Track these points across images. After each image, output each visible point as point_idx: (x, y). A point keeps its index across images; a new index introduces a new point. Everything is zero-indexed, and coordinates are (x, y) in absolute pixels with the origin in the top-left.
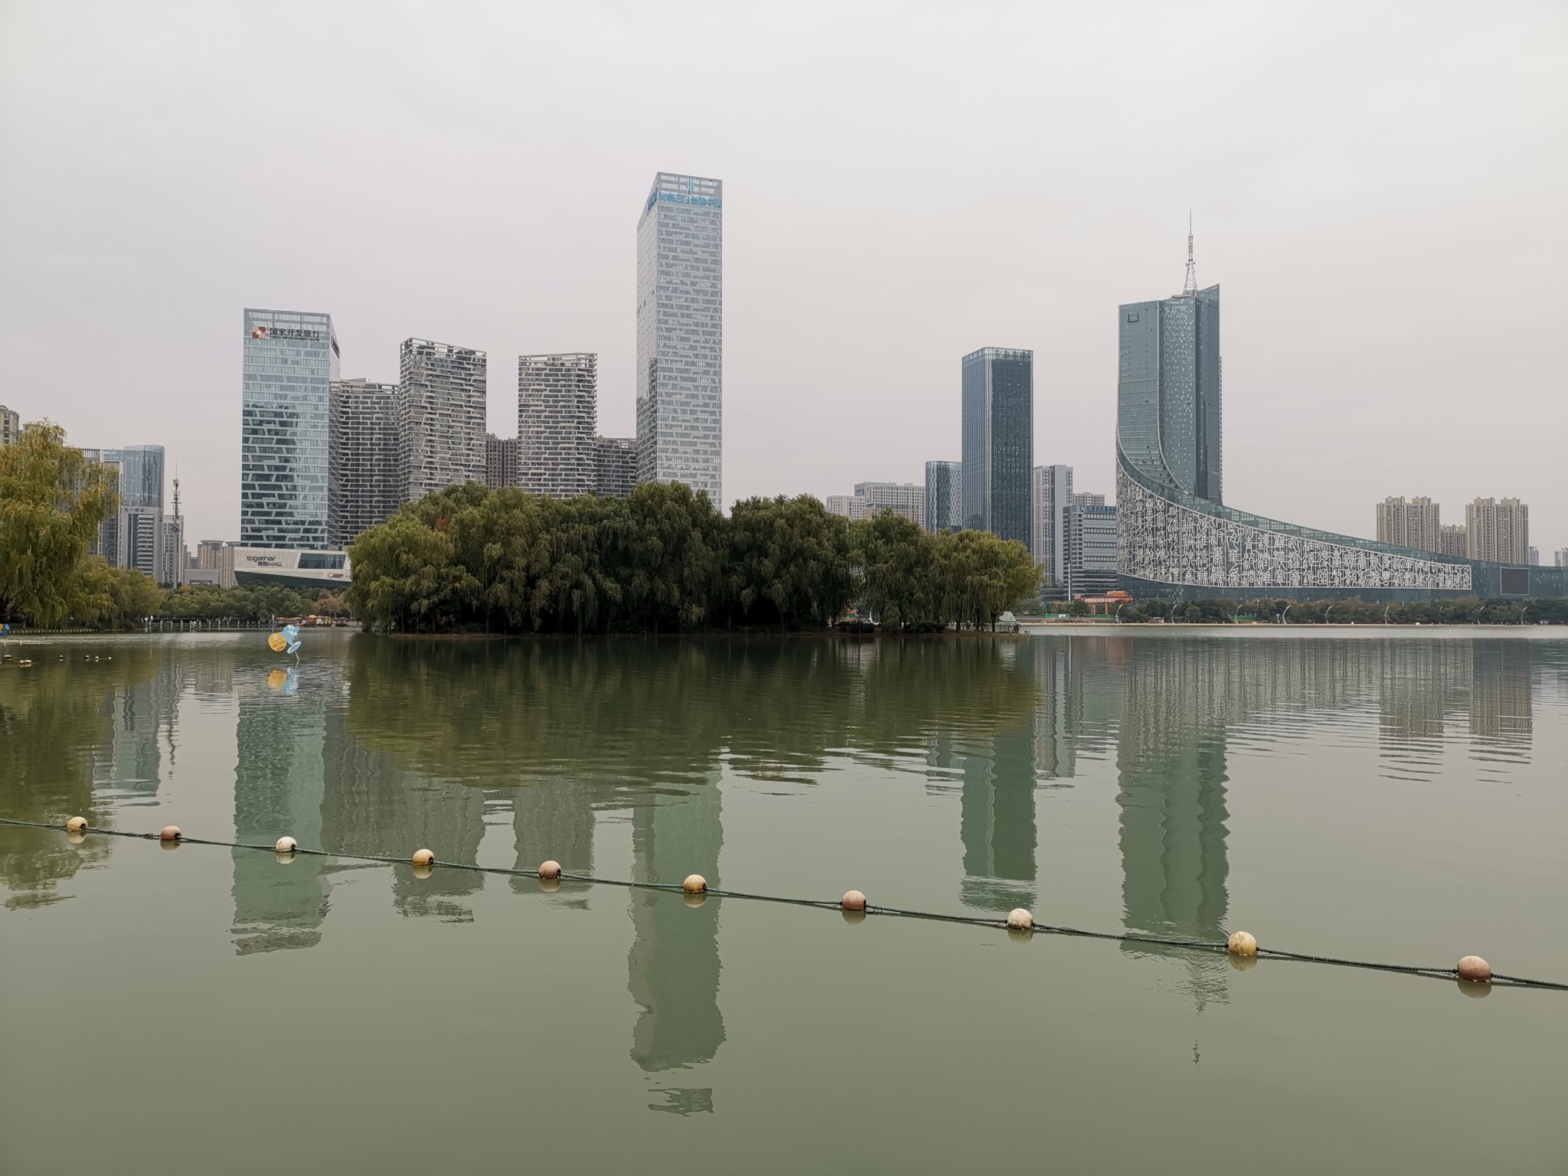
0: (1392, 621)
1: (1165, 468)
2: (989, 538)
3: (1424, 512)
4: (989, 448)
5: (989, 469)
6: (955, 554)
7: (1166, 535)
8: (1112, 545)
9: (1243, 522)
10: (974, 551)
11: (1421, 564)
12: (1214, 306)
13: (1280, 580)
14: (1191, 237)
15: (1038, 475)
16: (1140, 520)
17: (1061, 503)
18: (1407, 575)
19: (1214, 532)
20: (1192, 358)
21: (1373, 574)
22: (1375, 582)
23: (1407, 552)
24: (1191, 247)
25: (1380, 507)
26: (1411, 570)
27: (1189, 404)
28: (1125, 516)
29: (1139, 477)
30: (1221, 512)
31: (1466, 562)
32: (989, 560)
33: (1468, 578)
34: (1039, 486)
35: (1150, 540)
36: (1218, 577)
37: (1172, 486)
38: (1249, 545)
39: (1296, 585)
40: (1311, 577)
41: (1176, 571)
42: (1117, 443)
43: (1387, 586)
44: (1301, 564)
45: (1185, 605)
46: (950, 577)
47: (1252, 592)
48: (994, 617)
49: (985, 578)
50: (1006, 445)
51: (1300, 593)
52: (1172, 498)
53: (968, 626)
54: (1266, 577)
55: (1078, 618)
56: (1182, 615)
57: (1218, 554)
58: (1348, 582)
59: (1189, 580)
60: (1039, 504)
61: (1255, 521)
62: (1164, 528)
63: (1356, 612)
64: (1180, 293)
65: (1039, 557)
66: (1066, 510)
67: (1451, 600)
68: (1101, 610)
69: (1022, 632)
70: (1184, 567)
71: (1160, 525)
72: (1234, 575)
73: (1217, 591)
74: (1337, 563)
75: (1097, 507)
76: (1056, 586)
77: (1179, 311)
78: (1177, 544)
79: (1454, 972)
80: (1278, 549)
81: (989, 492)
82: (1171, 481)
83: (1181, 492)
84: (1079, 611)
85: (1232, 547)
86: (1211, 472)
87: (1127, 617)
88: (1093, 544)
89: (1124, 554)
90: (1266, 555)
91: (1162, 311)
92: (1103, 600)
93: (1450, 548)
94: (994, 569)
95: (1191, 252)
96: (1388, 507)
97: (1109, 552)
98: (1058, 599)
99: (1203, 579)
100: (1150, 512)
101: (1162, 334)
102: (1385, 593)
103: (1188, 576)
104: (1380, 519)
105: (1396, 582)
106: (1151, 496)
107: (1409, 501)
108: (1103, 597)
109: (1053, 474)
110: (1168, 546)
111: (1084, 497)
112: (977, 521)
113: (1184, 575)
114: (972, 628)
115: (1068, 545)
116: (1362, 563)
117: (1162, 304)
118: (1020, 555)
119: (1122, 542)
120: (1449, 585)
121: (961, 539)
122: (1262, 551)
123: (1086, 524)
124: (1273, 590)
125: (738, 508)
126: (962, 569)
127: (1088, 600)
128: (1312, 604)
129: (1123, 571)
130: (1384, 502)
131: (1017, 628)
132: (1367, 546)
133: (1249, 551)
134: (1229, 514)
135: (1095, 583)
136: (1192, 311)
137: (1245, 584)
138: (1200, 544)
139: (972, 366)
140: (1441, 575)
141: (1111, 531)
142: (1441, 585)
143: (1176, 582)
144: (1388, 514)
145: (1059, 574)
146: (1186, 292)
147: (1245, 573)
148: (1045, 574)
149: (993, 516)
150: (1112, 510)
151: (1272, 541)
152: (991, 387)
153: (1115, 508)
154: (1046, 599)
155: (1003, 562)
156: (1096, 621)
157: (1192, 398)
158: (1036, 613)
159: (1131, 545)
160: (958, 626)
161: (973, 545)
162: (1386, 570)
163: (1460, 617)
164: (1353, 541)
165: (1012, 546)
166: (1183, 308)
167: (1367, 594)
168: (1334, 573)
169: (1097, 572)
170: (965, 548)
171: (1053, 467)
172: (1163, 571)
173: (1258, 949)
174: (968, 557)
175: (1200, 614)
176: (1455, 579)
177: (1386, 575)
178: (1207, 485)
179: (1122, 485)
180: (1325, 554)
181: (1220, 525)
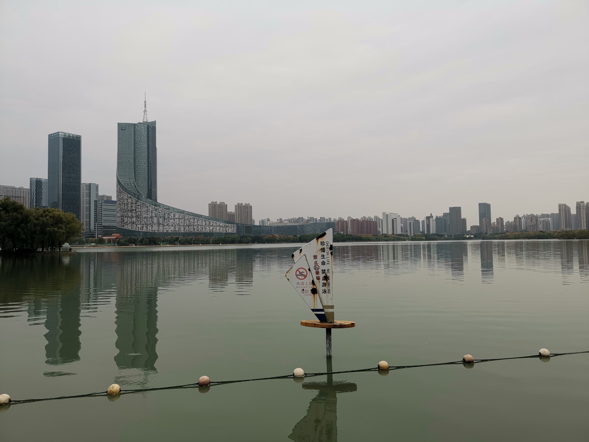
0: (213, 243)
1: (136, 187)
2: (59, 212)
3: (223, 207)
4: (61, 174)
5: (61, 183)
6: (41, 218)
7: (136, 212)
8: (114, 216)
9: (164, 208)
10: (51, 217)
11: (222, 224)
12: (154, 129)
13: (177, 230)
14: (145, 102)
15: (83, 186)
16: (126, 206)
17: (93, 198)
18: (218, 228)
19: (154, 212)
20: (146, 147)
21: (207, 227)
22: (208, 230)
23: (217, 220)
24: (145, 105)
25: (209, 204)
26: (219, 226)
27: (145, 163)
28: (120, 205)
29: (126, 190)
30: (157, 204)
31: (235, 224)
32: (58, 221)
33: (235, 229)
34: (83, 191)
35: (130, 214)
36: (155, 228)
37: (138, 194)
38: (166, 216)
39: (182, 231)
40: (187, 228)
41: (140, 226)
42: (117, 176)
43: (211, 232)
44: (184, 224)
45: (143, 239)
46: (39, 228)
47: (167, 234)
48: (60, 246)
49: (56, 229)
50: (69, 173)
51: (184, 234)
52: (138, 198)
53: (47, 249)
54: (172, 228)
55: (100, 245)
56: (142, 243)
57: (155, 220)
58: (199, 230)
59: (145, 229)
60: (84, 198)
61: (168, 208)
62: (135, 210)
63: (202, 241)
64: (142, 122)
65: (84, 220)
66: (95, 201)
67: (230, 236)
68: (109, 241)
69: (73, 251)
70: (143, 224)
71: (134, 208)
72: (161, 228)
73: (155, 233)
74: (196, 224)
75: (108, 200)
76: (90, 232)
77: (141, 128)
78: (140, 216)
80: (176, 218)
81: (61, 192)
82: (138, 192)
83: (142, 197)
84: (101, 242)
85: (160, 217)
86: (153, 190)
87: (120, 244)
88: (106, 216)
89: (119, 220)
90: (173, 221)
91: (135, 128)
92: (110, 237)
93: (230, 219)
94: (60, 225)
95: (145, 107)
96: (212, 205)
97: (113, 219)
98: (91, 237)
99: (150, 228)
100: (130, 203)
101: (134, 136)
102: (211, 234)
103: (144, 228)
104: (210, 209)
105: (214, 230)
106: (130, 197)
107: (218, 203)
108: (110, 236)
109: (90, 187)
110: (137, 217)
111: (103, 196)
112: (55, 205)
113: (143, 227)
114: (49, 250)
115: (96, 215)
116: (204, 224)
117: (134, 125)
118: (73, 219)
119: (118, 215)
120: (230, 231)
121: (44, 212)
122: (171, 219)
123: (104, 207)
124: (175, 233)
126: (44, 225)
127: (104, 238)
128: (188, 238)
129: (119, 226)
130: (211, 203)
131: (70, 249)
132: (205, 218)
133: (166, 219)
134: (159, 205)
135: (108, 231)
136: (146, 129)
137: (165, 231)
138: (149, 216)
139: (53, 139)
140: (228, 228)
141: (114, 210)
142: (227, 231)
143: (140, 230)
144: (212, 207)
145: (92, 227)
146: (144, 122)
147: (165, 227)
148: (85, 227)
149: (62, 202)
150: (115, 202)
151: (174, 215)
152: (62, 149)
153: (116, 201)
154: (86, 237)
155: (64, 222)
156: (107, 246)
157: (146, 161)
158: (81, 243)
159: (122, 216)
160: (43, 250)
161: (50, 214)
162: (211, 226)
163: (233, 242)
164: (201, 216)
165: (70, 215)
166: (143, 128)
167: (205, 234)
168: (195, 227)
169: (108, 226)
170: (46, 216)
171: (90, 184)
172: (135, 226)
174: (47, 220)
175: (148, 242)
176: (231, 229)
177: (211, 228)
178: (151, 194)
179: (119, 192)
180: (192, 220)
181: (156, 209)
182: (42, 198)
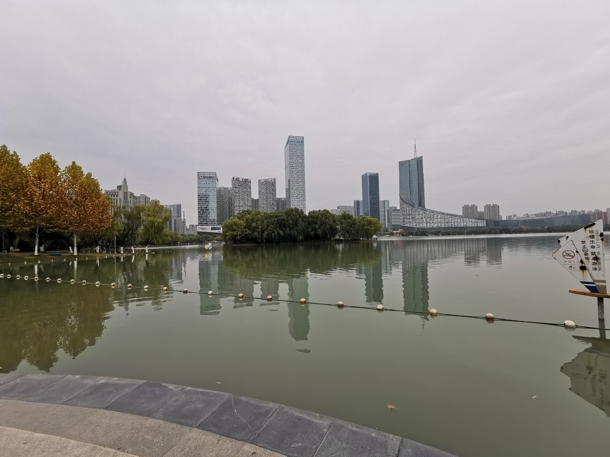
0: (467, 234)
1: (411, 200)
2: (369, 218)
3: (474, 208)
4: (369, 196)
5: (369, 201)
6: (361, 222)
7: (412, 216)
8: (399, 218)
9: (430, 212)
10: (366, 221)
11: (473, 220)
12: (421, 161)
13: (439, 225)
14: (415, 145)
15: (381, 202)
16: (406, 212)
17: (386, 209)
18: (470, 223)
19: (423, 214)
20: (417, 173)
21: (462, 223)
22: (462, 225)
23: (470, 218)
24: (415, 147)
25: (463, 207)
26: (471, 222)
27: (416, 184)
28: (402, 211)
29: (405, 202)
30: (425, 210)
31: (484, 220)
32: (370, 223)
33: (485, 223)
34: (381, 205)
35: (408, 217)
36: (425, 225)
37: (413, 204)
38: (432, 217)
39: (443, 226)
40: (447, 224)
41: (415, 224)
42: (400, 194)
43: (465, 226)
44: (444, 221)
45: (417, 232)
46: (360, 227)
47: (433, 228)
48: (371, 237)
49: (369, 227)
50: (373, 196)
51: (444, 228)
52: (413, 207)
53: (365, 239)
54: (436, 225)
55: (391, 236)
56: (416, 234)
57: (424, 220)
58: (456, 225)
59: (418, 226)
60: (381, 209)
61: (433, 212)
62: (412, 214)
63: (458, 233)
64: (413, 158)
65: (382, 222)
66: (388, 210)
67: (481, 229)
69: (378, 240)
70: (417, 223)
71: (410, 213)
72: (428, 225)
73: (425, 228)
74: (453, 221)
75: (395, 210)
76: (386, 229)
77: (413, 162)
78: (415, 218)
79: (485, 317)
80: (439, 218)
81: (369, 207)
82: (413, 203)
83: (415, 206)
84: (392, 234)
85: (428, 218)
86: (422, 201)
87: (403, 235)
88: (394, 218)
89: (402, 221)
90: (436, 220)
91: (409, 162)
92: (397, 232)
93: (480, 217)
94: (371, 225)
95: (415, 148)
96: (465, 207)
97: (398, 220)
98: (386, 232)
99: (421, 225)
100: (408, 210)
101: (409, 168)
102: (465, 228)
103: (418, 225)
104: (463, 210)
105: (467, 225)
106: (408, 207)
107: (470, 205)
108: (397, 231)
109: (384, 202)
110: (412, 218)
111: (392, 207)
112: (366, 214)
113: (417, 225)
114: (366, 239)
115: (389, 219)
116: (459, 221)
117: (409, 161)
118: (377, 222)
119: (401, 218)
120: (480, 225)
121: (363, 218)
122: (435, 219)
123: (393, 214)
124: (438, 228)
125: (310, 213)
126: (363, 225)
127: (394, 232)
128: (447, 231)
129: (402, 224)
130: (464, 206)
131: (377, 239)
132: (460, 216)
133: (432, 219)
134: (427, 210)
135: (395, 228)
136: (416, 162)
137: (431, 227)
138: (420, 218)
139: (364, 177)
140: (478, 223)
141: (399, 215)
142: (478, 225)
143: (415, 227)
144: (465, 209)
145: (387, 226)
146: (415, 158)
147: (431, 224)
148: (383, 226)
149: (370, 213)
150: (399, 210)
151: (437, 216)
152: (369, 184)
153: (400, 210)
154: (384, 232)
155: (373, 223)
156: (396, 237)
157: (417, 183)
158: (381, 235)
159: (404, 218)
160: (363, 239)
161: (366, 219)
162: (465, 222)
163: (483, 233)
164: (457, 216)
165: (375, 220)
166: (414, 162)
167: (461, 228)
168: (452, 223)
169: (396, 225)
170: (364, 220)
171: (384, 200)
172: (412, 224)
173: (437, 313)
174: (364, 222)
175: (421, 234)
176: (482, 224)
177: (465, 223)
178: (421, 203)
179: (401, 204)
180: (450, 219)
181: (425, 213)
182: (360, 211)
